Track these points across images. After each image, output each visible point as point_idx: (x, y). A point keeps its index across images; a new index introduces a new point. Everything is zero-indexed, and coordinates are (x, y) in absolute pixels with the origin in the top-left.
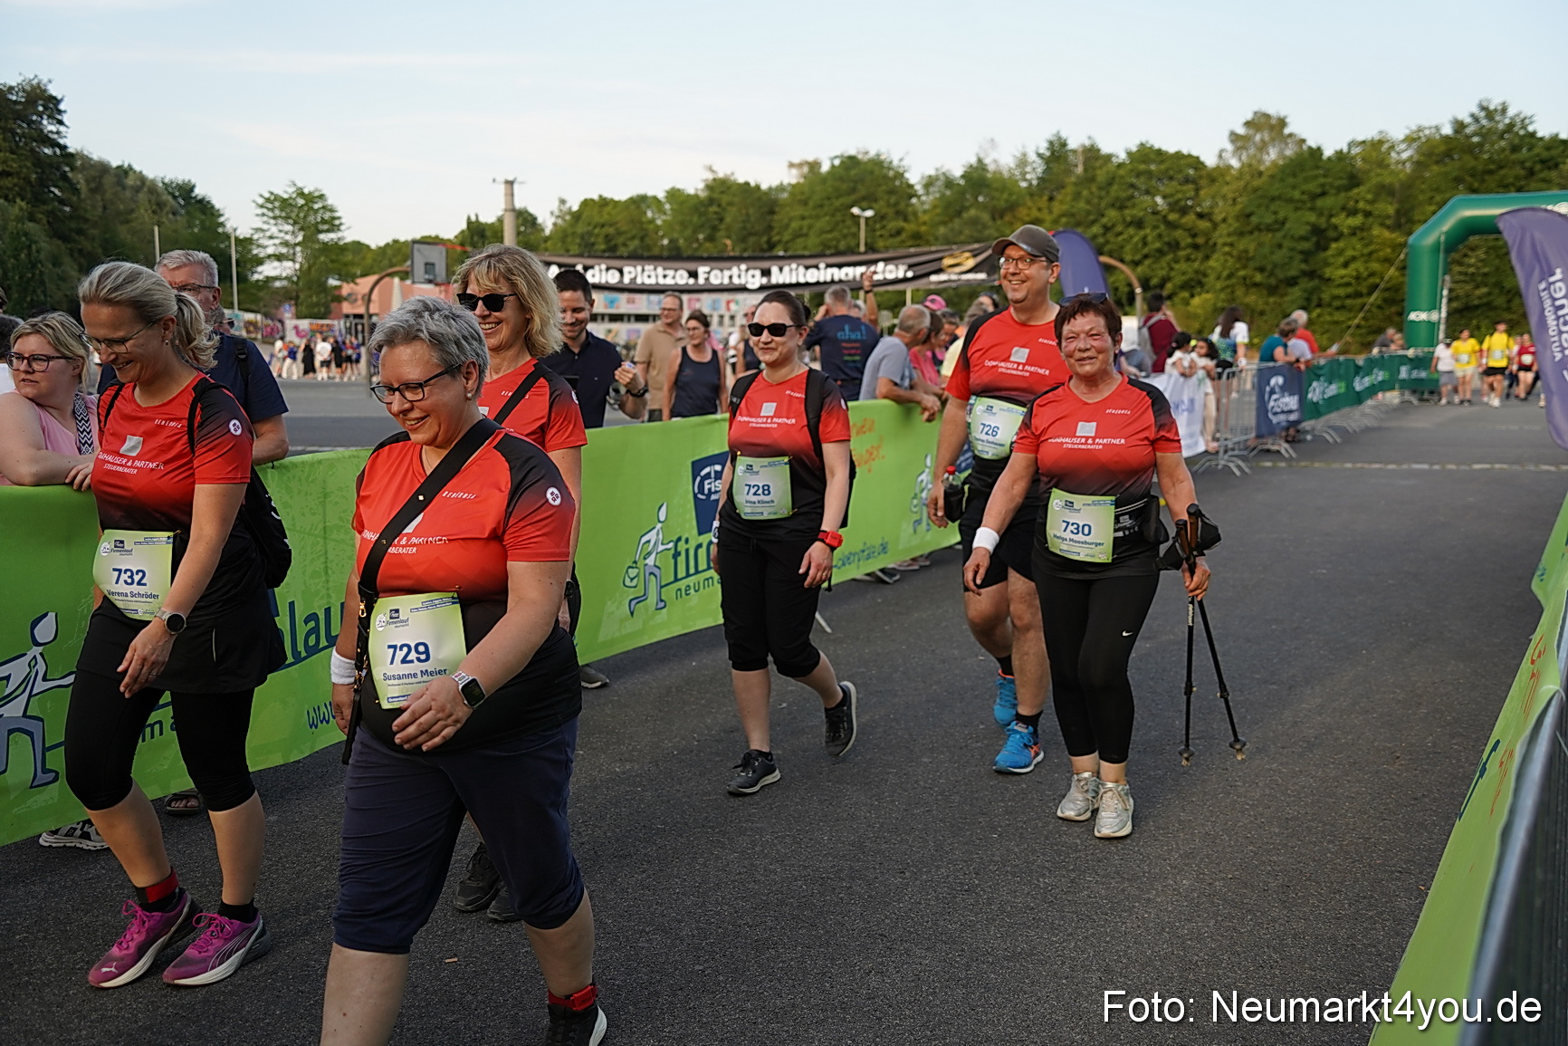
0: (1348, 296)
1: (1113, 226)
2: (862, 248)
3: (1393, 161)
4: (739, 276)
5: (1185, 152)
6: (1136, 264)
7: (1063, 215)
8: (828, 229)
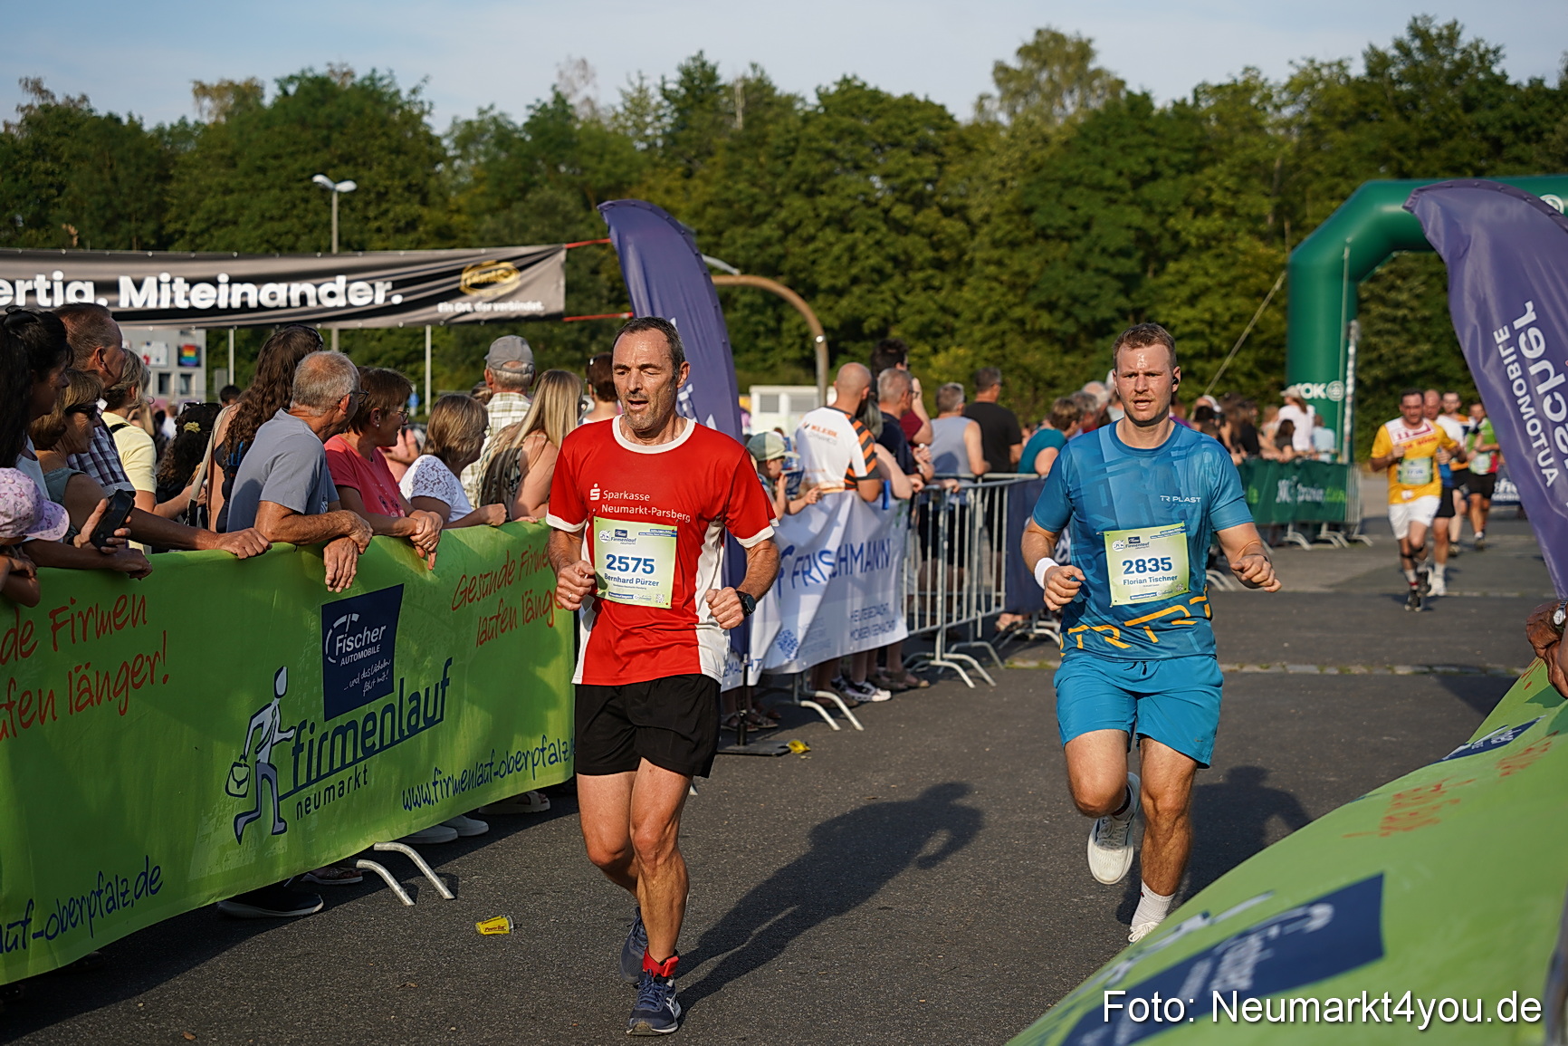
0: (1198, 355)
1: (799, 224)
2: (335, 249)
3: (1270, 121)
4: (50, 293)
5: (921, 98)
6: (838, 293)
7: (711, 203)
8: (276, 213)
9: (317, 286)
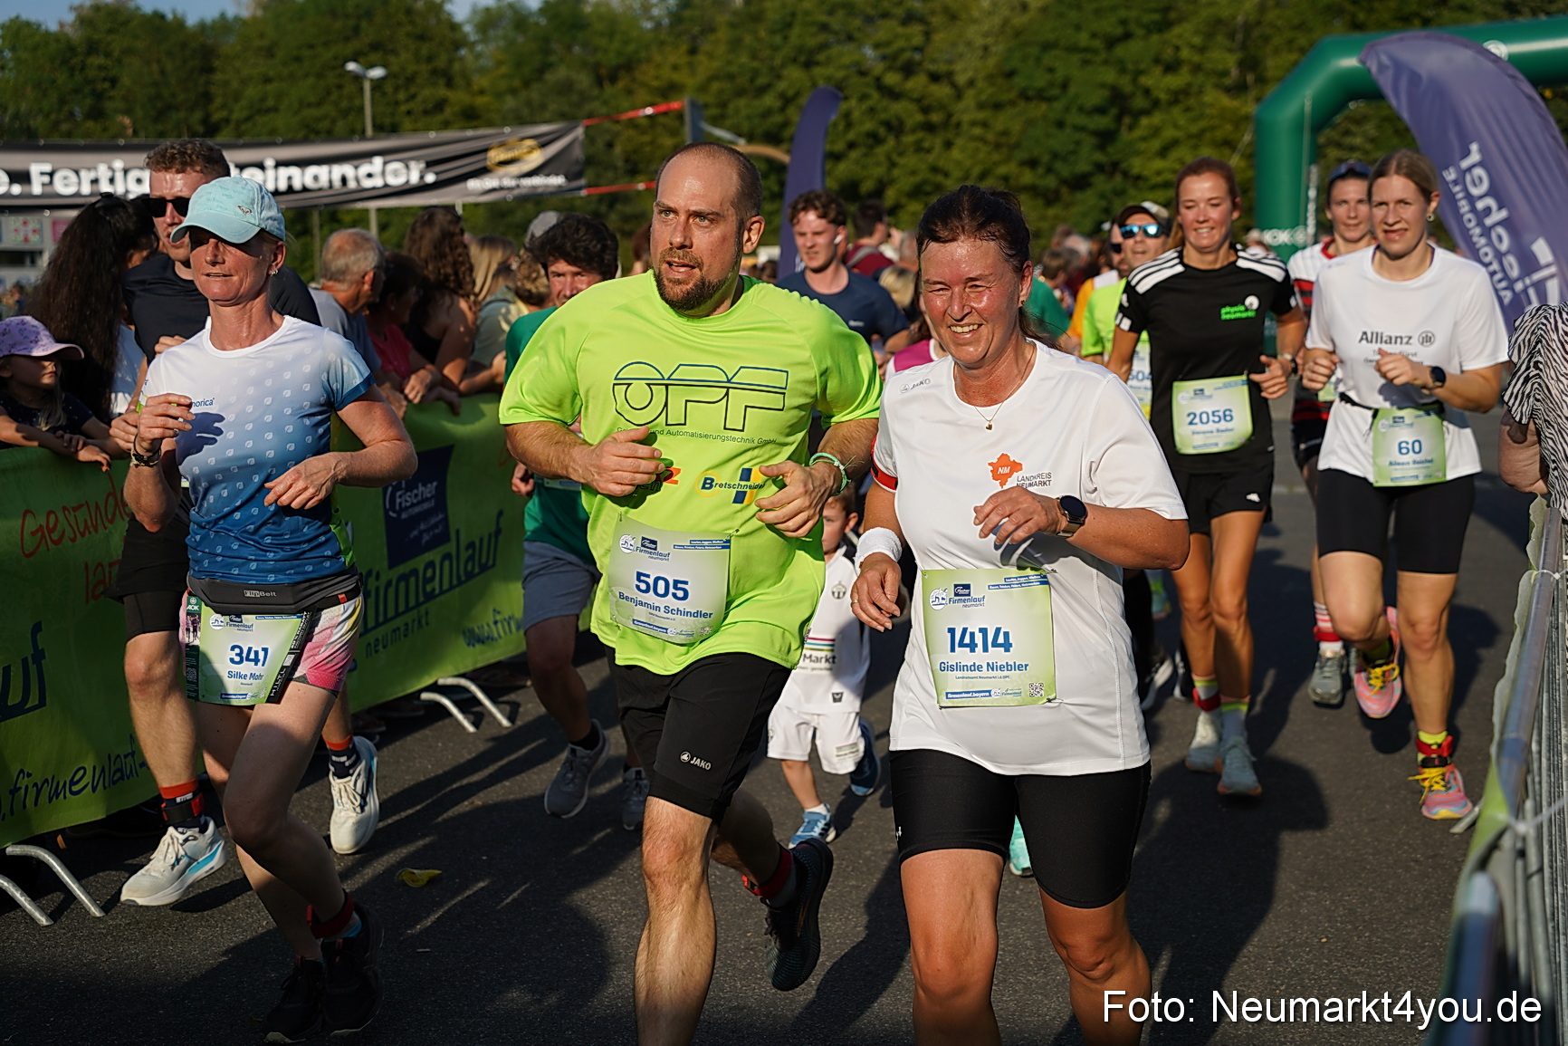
1: (797, 95)
2: (369, 131)
4: (112, 181)
6: (836, 157)
7: (715, 77)
8: (313, 99)
9: (356, 167)
